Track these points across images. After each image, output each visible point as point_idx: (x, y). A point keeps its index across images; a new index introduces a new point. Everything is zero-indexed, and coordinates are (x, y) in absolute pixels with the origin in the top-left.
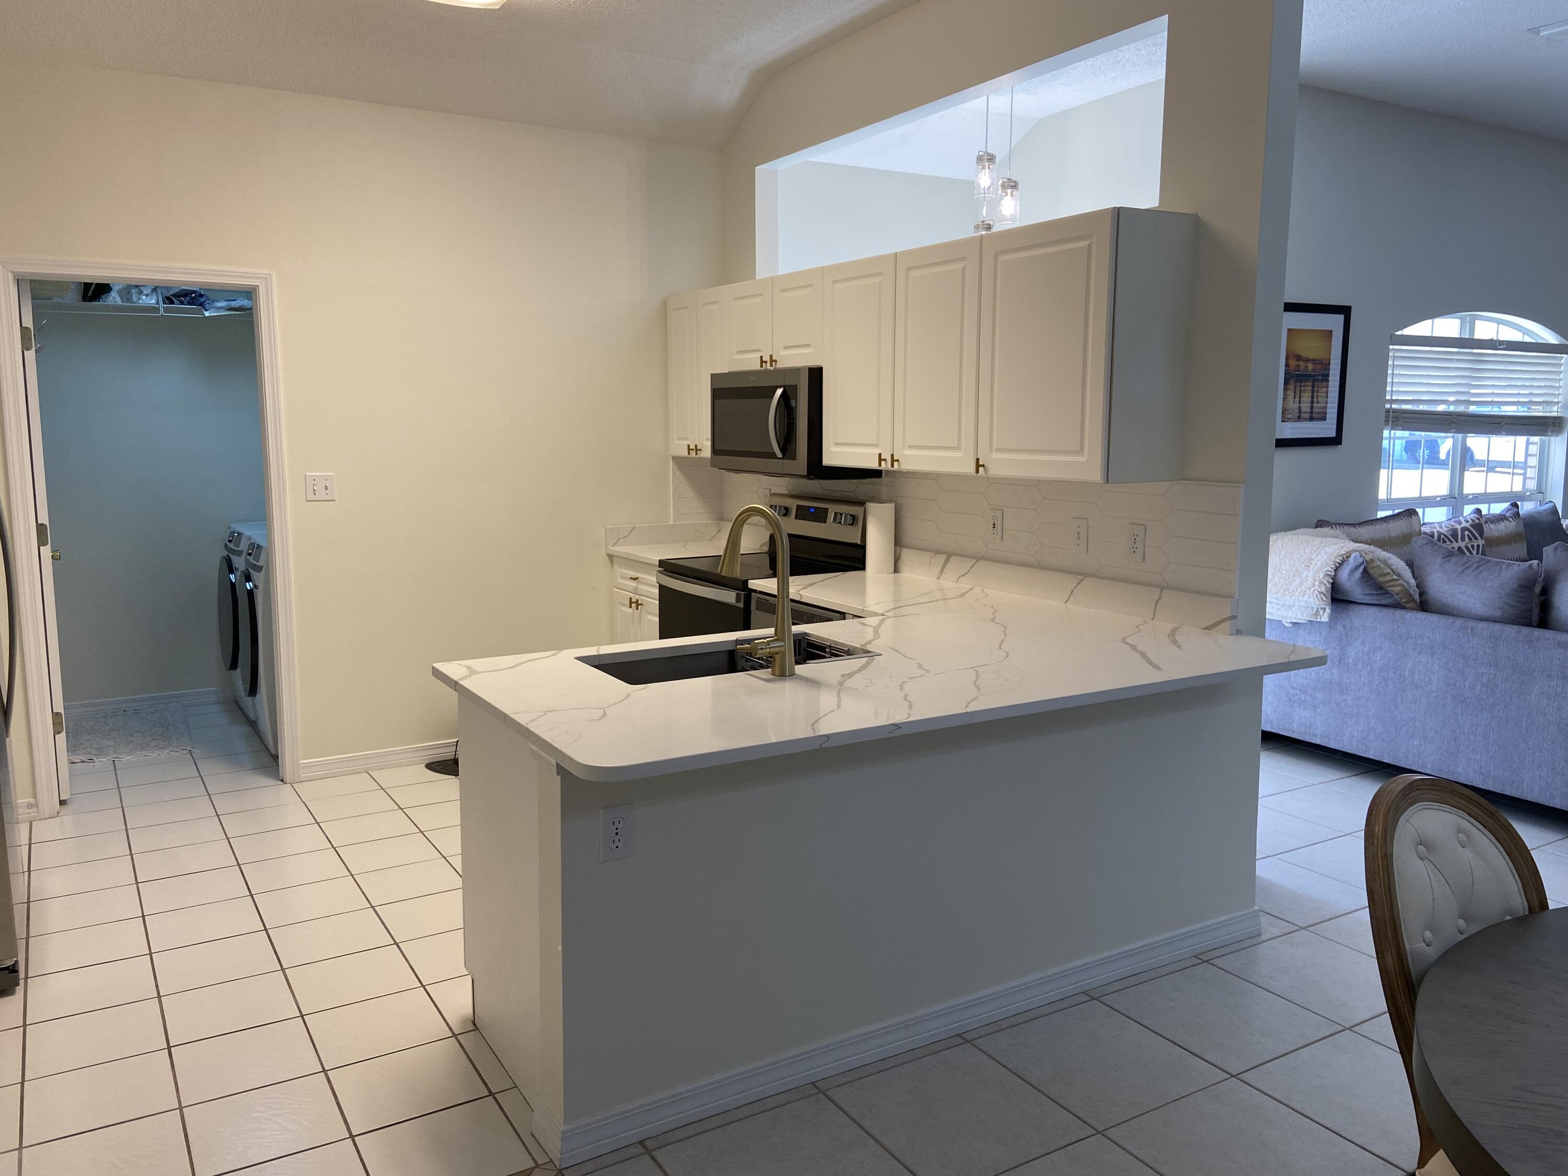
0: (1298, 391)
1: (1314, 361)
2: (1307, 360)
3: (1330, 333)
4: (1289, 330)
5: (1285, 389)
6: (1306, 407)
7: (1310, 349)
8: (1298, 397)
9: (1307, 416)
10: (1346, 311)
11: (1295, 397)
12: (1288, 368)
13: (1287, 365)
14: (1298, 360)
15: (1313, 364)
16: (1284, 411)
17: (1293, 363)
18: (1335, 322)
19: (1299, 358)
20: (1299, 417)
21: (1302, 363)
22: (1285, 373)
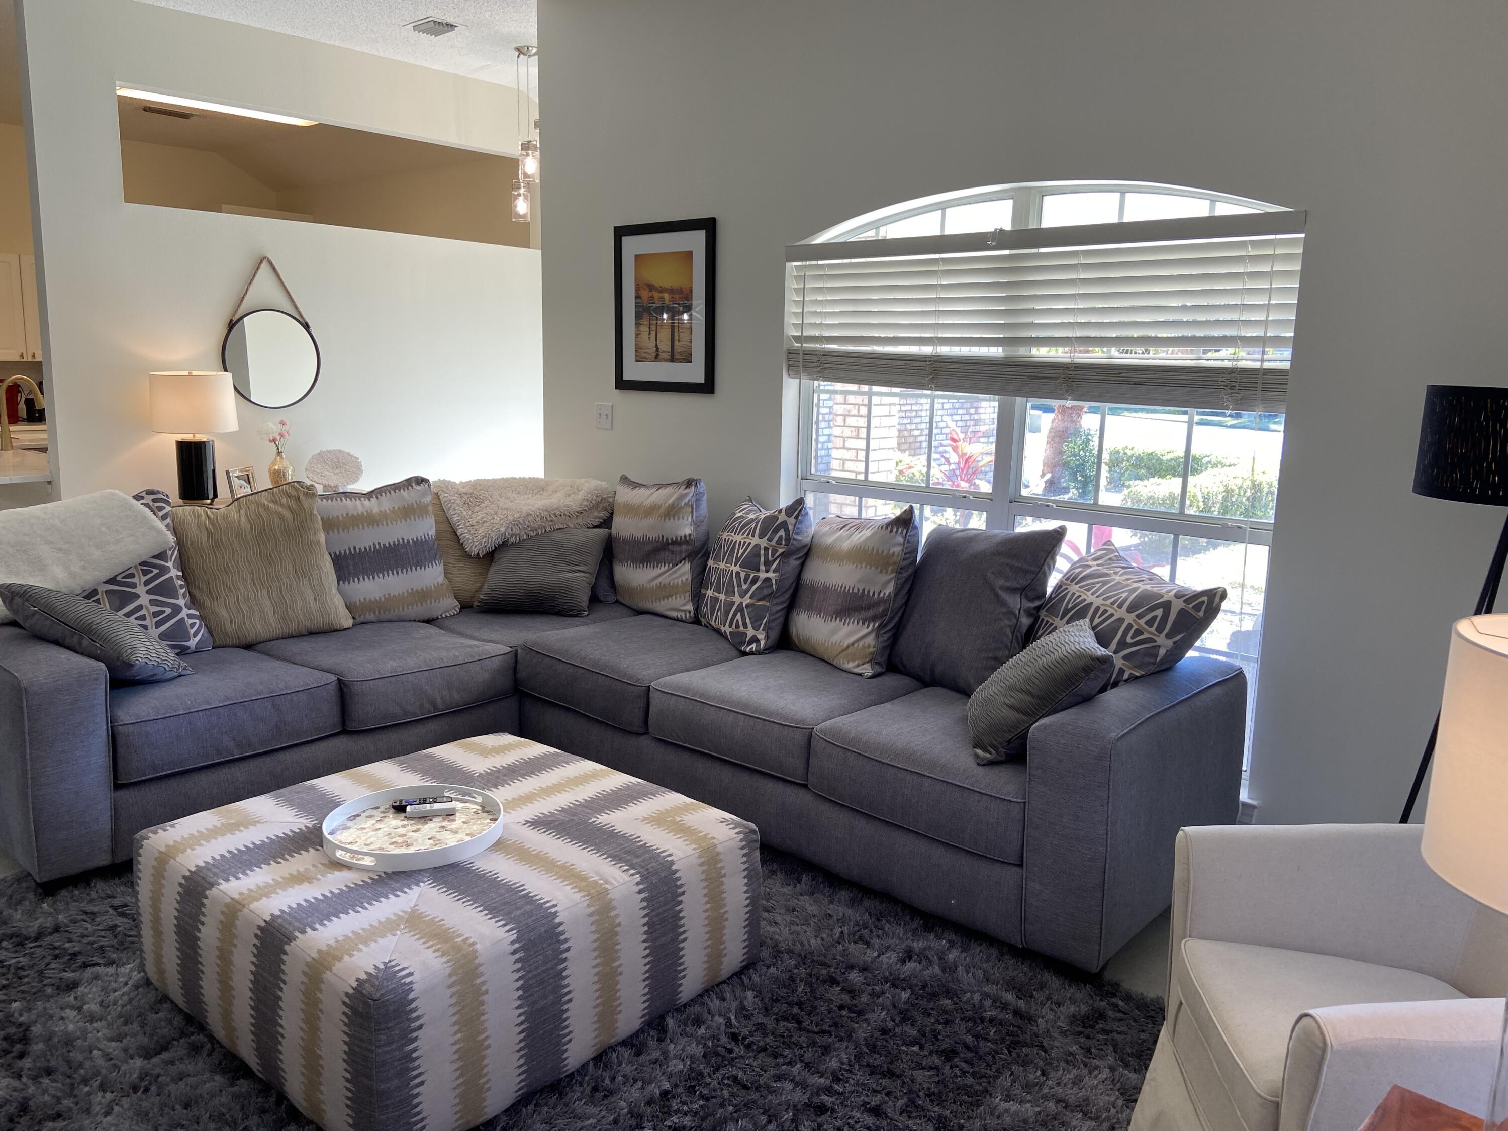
0: (653, 327)
1: (671, 291)
2: (662, 290)
3: (689, 255)
4: (637, 257)
5: (638, 324)
6: (665, 346)
7: (665, 277)
8: (653, 333)
9: (667, 356)
10: (709, 226)
11: (650, 334)
12: (639, 300)
13: (638, 297)
14: (651, 290)
15: (669, 294)
16: (638, 349)
17: (645, 294)
18: (696, 240)
19: (651, 287)
20: (657, 357)
21: (656, 295)
22: (636, 306)
